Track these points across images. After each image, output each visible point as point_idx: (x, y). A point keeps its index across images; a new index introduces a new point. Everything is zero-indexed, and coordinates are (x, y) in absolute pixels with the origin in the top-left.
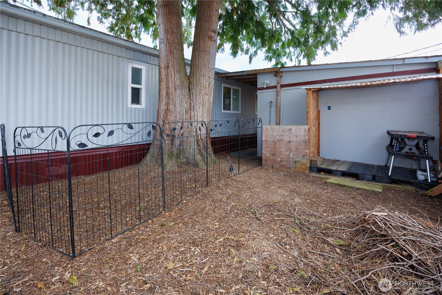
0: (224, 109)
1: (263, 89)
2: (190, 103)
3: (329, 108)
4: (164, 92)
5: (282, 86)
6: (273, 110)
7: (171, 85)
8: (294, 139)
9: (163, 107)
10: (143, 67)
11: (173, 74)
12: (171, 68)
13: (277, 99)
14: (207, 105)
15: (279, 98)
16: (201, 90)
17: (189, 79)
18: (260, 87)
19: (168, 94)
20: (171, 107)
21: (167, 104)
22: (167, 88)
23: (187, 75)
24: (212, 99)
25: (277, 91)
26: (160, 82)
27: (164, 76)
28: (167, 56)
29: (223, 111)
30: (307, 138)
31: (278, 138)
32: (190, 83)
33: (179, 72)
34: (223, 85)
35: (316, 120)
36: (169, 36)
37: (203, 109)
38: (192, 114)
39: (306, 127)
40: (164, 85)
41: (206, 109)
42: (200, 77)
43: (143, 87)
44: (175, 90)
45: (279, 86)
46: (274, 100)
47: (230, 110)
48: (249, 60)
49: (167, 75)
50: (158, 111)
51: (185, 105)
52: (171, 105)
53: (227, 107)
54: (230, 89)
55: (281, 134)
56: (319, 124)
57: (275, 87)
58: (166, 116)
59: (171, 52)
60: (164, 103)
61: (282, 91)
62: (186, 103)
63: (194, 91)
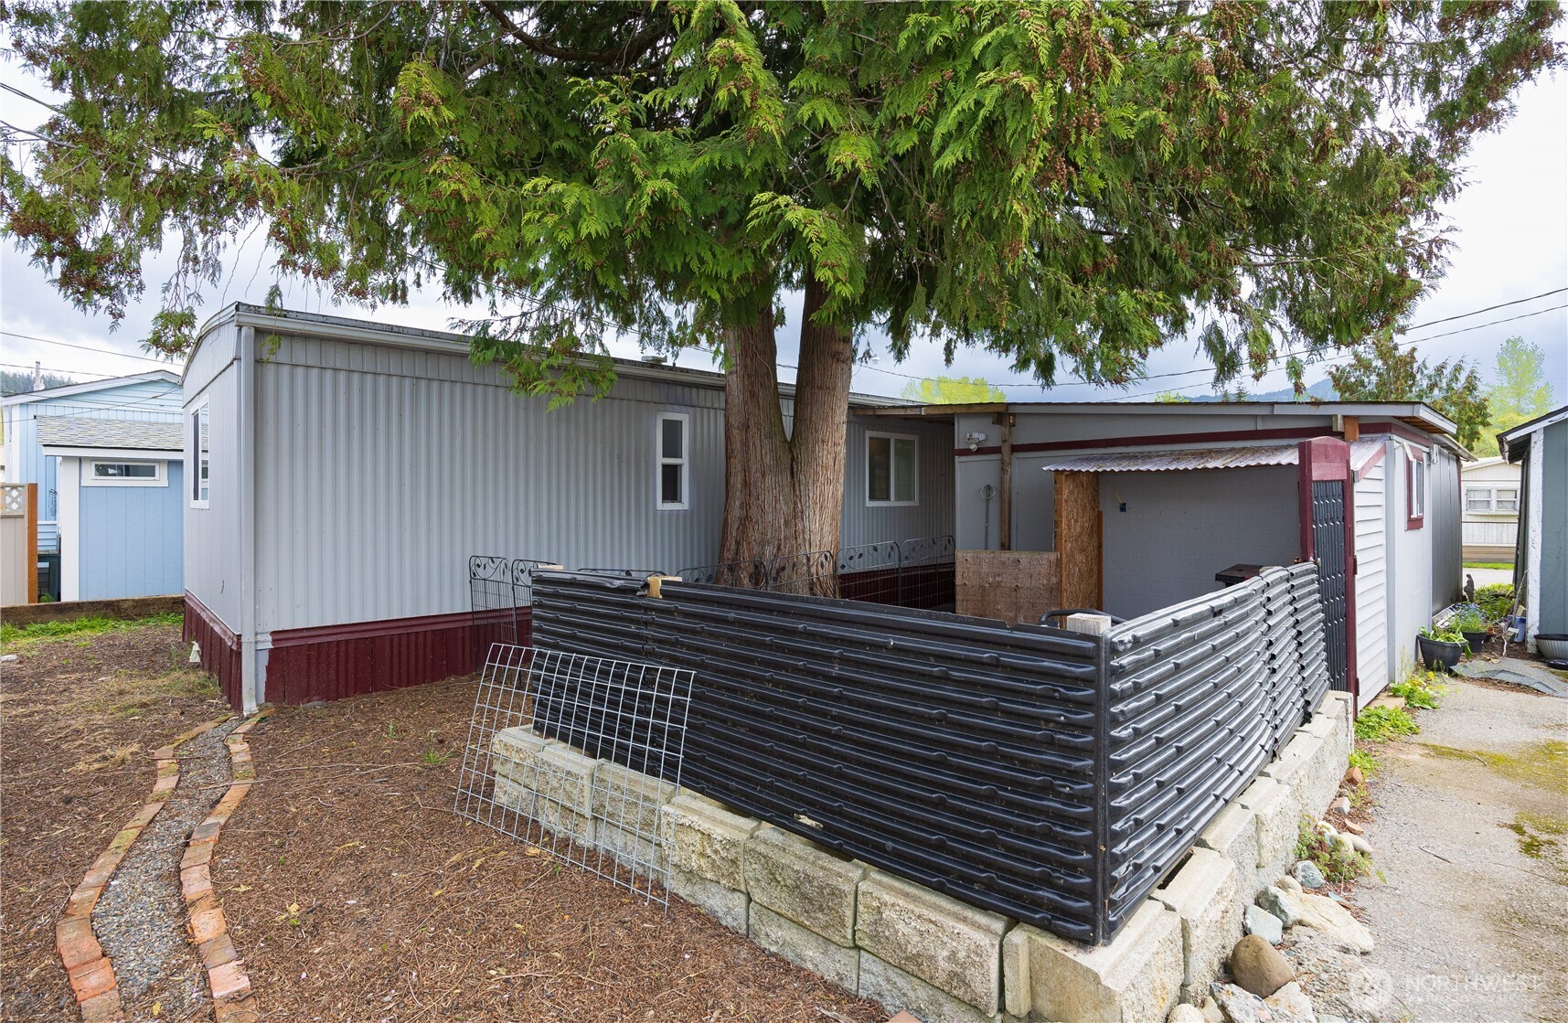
0: (872, 498)
1: (967, 452)
2: (795, 503)
3: (1123, 508)
4: (737, 480)
5: (1016, 449)
6: (994, 507)
7: (754, 467)
8: (1027, 583)
9: (736, 512)
10: (684, 418)
11: (758, 443)
12: (753, 430)
13: (1002, 482)
14: (830, 505)
15: (1007, 477)
16: (816, 473)
17: (791, 451)
18: (962, 447)
19: (746, 484)
20: (754, 512)
21: (746, 506)
22: (746, 470)
23: (786, 441)
24: (841, 489)
25: (1002, 462)
26: (728, 457)
27: (737, 446)
28: (746, 403)
29: (869, 504)
30: (1054, 580)
31: (991, 580)
32: (793, 459)
33: (770, 436)
34: (868, 434)
35: (1090, 536)
36: (748, 360)
37: (821, 516)
38: (800, 526)
39: (1053, 556)
40: (737, 466)
41: (827, 514)
42: (814, 446)
43: (684, 461)
44: (763, 475)
45: (1006, 449)
46: (994, 483)
47: (887, 498)
48: (944, 357)
49: (745, 444)
50: (726, 520)
51: (784, 508)
52: (754, 508)
53: (879, 491)
54: (888, 441)
55: (997, 571)
56: (1100, 546)
57: (997, 450)
58: (743, 532)
59: (753, 394)
60: (738, 503)
61: (1015, 462)
62: (786, 503)
63: (802, 478)
